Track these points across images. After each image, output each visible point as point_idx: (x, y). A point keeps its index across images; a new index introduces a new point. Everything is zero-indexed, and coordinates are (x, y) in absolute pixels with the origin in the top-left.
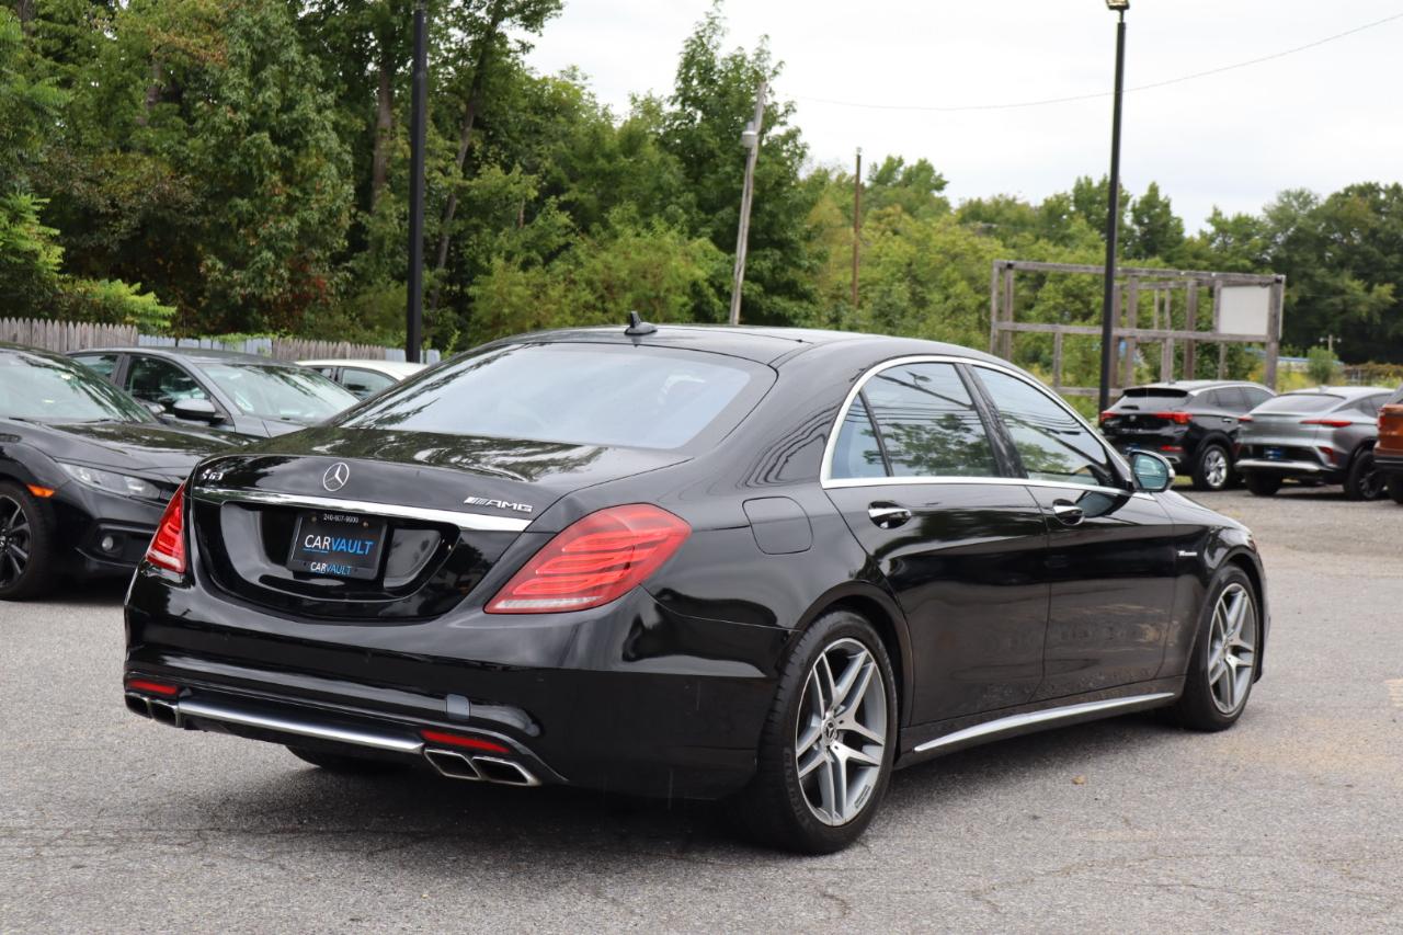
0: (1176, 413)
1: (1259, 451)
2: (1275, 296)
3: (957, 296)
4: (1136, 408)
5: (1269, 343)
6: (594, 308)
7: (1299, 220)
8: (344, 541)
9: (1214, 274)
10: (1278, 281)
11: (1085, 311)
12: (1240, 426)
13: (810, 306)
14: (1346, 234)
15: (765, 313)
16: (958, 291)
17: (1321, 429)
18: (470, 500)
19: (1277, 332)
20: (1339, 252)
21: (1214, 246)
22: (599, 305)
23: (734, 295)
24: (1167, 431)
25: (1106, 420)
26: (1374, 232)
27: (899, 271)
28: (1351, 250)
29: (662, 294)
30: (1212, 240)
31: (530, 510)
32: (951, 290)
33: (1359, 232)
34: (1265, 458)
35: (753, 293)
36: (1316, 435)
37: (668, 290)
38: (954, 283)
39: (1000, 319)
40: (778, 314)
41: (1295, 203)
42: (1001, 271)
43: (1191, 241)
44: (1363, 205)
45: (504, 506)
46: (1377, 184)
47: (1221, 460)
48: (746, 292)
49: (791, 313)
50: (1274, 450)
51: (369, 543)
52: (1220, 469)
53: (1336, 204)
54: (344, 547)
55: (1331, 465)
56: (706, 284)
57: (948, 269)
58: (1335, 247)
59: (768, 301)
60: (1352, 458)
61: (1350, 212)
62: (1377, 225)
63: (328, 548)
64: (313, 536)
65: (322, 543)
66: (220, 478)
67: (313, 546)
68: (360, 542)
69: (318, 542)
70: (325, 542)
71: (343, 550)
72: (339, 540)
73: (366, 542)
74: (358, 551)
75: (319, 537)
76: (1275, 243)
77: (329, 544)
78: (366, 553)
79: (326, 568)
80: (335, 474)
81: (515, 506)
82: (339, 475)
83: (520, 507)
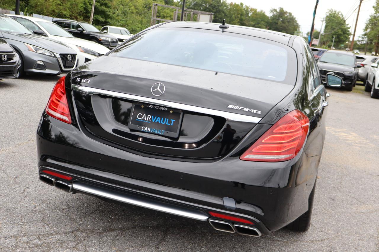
2: (211, 17)
3: (132, 10)
6: (60, 5)
8: (159, 118)
9: (199, 11)
10: (212, 14)
11: (159, 16)
13: (110, 10)
14: (206, 5)
15: (100, 10)
16: (132, 9)
18: (230, 106)
20: (204, 8)
21: (179, 4)
22: (61, 4)
23: (93, 5)
26: (211, 4)
27: (119, 3)
28: (206, 8)
29: (77, 3)
30: (179, 3)
31: (260, 113)
32: (130, 8)
33: (208, 4)
35: (98, 5)
37: (78, 2)
38: (131, 7)
39: (153, 17)
40: (103, 11)
42: (155, 6)
43: (175, 2)
45: (247, 110)
48: (96, 5)
49: (106, 11)
51: (173, 121)
54: (159, 121)
56: (87, 2)
57: (130, 3)
58: (203, 7)
59: (101, 7)
62: (212, 3)
63: (150, 120)
64: (141, 114)
65: (147, 118)
66: (89, 82)
67: (142, 119)
68: (168, 119)
69: (144, 117)
70: (148, 118)
71: (158, 122)
72: (156, 117)
73: (171, 120)
74: (167, 124)
75: (145, 115)
76: (192, 5)
77: (150, 118)
78: (172, 125)
79: (150, 130)
80: (157, 88)
81: (253, 111)
82: (160, 89)
83: (255, 111)
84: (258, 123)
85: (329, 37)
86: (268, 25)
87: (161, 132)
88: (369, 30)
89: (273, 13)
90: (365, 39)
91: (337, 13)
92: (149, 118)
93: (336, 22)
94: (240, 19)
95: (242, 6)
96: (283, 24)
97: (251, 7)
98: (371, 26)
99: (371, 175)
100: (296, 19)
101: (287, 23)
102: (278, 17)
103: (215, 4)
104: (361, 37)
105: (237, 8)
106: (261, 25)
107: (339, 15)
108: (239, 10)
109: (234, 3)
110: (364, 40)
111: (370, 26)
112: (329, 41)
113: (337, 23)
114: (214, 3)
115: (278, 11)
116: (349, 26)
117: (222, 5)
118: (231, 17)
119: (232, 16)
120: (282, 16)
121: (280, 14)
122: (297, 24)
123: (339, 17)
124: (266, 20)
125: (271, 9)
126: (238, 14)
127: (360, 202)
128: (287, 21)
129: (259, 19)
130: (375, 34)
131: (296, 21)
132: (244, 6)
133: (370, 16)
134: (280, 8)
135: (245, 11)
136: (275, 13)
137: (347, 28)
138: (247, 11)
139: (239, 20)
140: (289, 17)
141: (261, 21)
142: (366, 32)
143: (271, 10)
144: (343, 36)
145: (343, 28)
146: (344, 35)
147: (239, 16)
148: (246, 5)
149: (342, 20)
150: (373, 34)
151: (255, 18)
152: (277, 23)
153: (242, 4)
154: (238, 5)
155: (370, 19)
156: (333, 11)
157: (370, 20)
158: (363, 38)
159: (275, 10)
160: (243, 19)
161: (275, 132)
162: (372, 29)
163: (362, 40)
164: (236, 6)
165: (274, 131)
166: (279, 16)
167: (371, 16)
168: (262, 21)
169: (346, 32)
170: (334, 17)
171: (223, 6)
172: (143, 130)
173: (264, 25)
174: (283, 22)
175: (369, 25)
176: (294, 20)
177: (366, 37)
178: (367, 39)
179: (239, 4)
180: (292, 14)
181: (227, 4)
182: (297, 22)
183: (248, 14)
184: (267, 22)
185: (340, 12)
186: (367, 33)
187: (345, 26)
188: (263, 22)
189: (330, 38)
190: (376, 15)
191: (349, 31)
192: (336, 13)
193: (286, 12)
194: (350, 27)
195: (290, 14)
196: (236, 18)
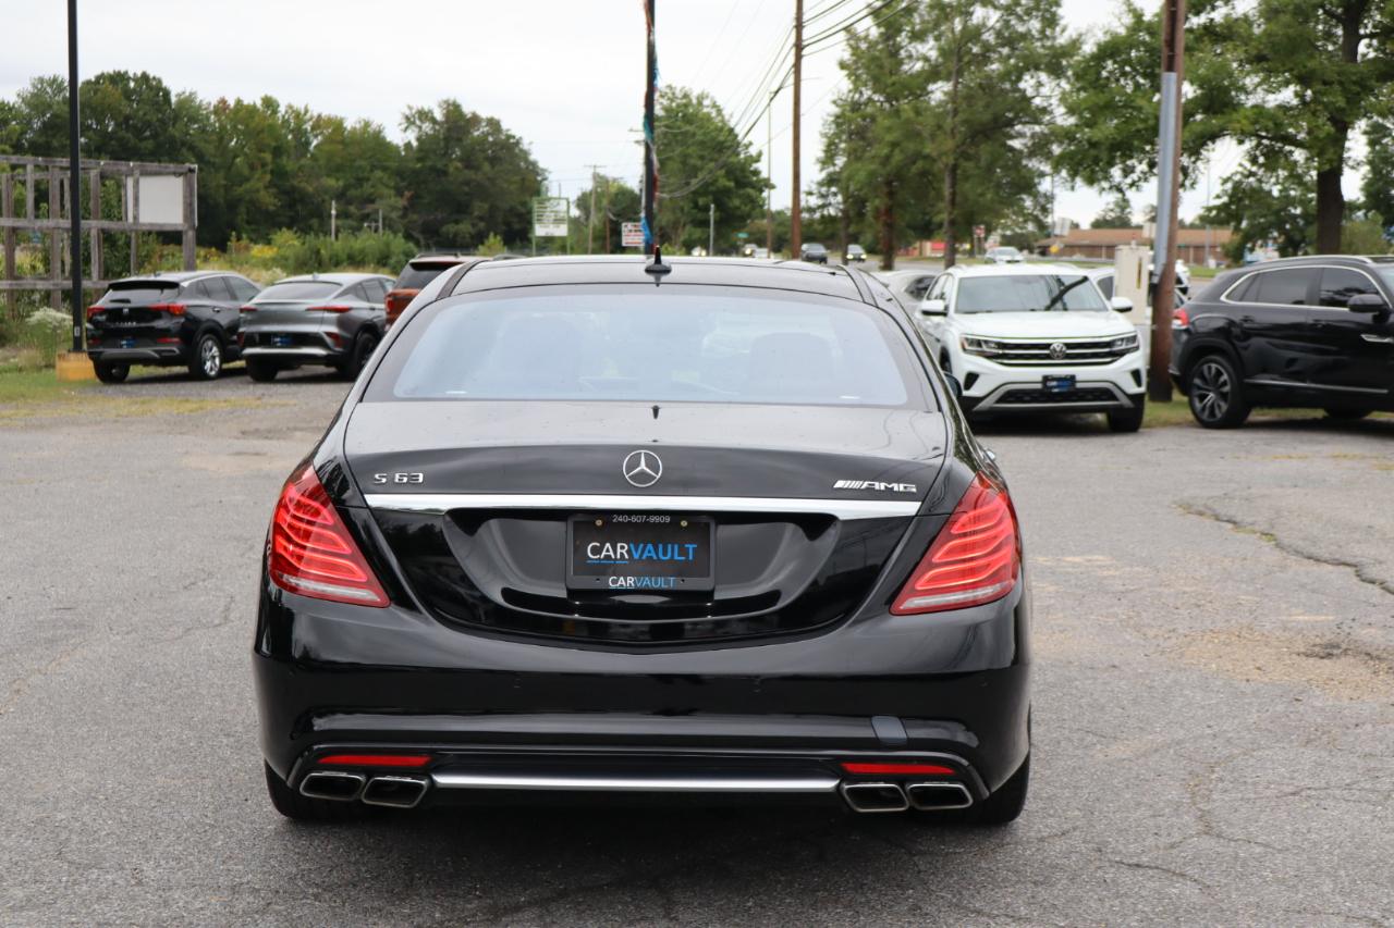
0: (171, 305)
1: (266, 339)
2: (188, 186)
4: (128, 301)
5: (186, 232)
7: (55, 107)
8: (650, 546)
9: (131, 164)
10: (191, 171)
12: (242, 315)
14: (100, 122)
17: (327, 315)
18: (840, 484)
19: (193, 220)
24: (160, 324)
25: (94, 314)
26: (127, 118)
28: (104, 134)
31: (914, 490)
33: (113, 118)
34: (274, 346)
36: (322, 321)
41: (49, 90)
44: (115, 93)
45: (883, 488)
46: (126, 73)
47: (215, 349)
50: (281, 337)
51: (691, 547)
52: (213, 357)
53: (89, 91)
54: (653, 554)
55: (338, 349)
58: (91, 133)
60: (354, 341)
61: (104, 99)
62: (129, 112)
63: (626, 556)
64: (598, 544)
65: (615, 552)
66: (421, 480)
67: (602, 556)
68: (676, 547)
69: (608, 551)
70: (619, 551)
71: (651, 557)
72: (641, 546)
73: (687, 546)
74: (676, 557)
75: (608, 545)
76: (32, 128)
77: (627, 552)
78: (691, 558)
79: (634, 582)
80: (638, 465)
81: (896, 487)
82: (647, 466)
83: (901, 487)
84: (916, 515)
85: (682, 209)
86: (404, 184)
87: (667, 582)
88: (840, 161)
89: (420, 128)
90: (832, 199)
91: (694, 101)
92: (624, 551)
93: (699, 137)
94: (272, 172)
95: (275, 112)
96: (470, 174)
97: (315, 111)
98: (845, 142)
99: (1092, 668)
100: (525, 145)
101: (486, 167)
102: (442, 144)
103: (145, 114)
104: (815, 191)
105: (252, 125)
106: (373, 186)
107: (705, 110)
108: (262, 131)
109: (232, 103)
110: (830, 204)
111: (843, 145)
112: (684, 226)
113: (702, 143)
114: (141, 113)
115: (439, 115)
116: (753, 151)
117: (176, 117)
118: (229, 167)
119: (233, 163)
120: (459, 140)
121: (449, 129)
122: (534, 164)
123: (708, 118)
124: (393, 165)
125: (408, 112)
126: (260, 151)
127: (1105, 737)
128: (487, 158)
129: (363, 163)
130: (872, 174)
131: (525, 154)
132: (282, 109)
133: (834, 102)
134: (446, 102)
135: (292, 131)
136: (427, 127)
137: (746, 159)
138: (299, 132)
139: (268, 177)
140: (491, 139)
141: (372, 171)
142: (831, 169)
143: (407, 118)
144: (740, 196)
145: (732, 163)
146: (741, 192)
147: (268, 157)
148: (290, 107)
149: (721, 129)
150: (862, 176)
151: (339, 160)
152: (445, 173)
153: (269, 103)
154: (252, 110)
155: (837, 117)
156: (679, 94)
157: (840, 121)
158: (823, 196)
159: (424, 115)
160: (288, 169)
161: (956, 532)
162: (854, 156)
163: (823, 206)
164: (243, 113)
165: (954, 531)
166: (447, 139)
167: (840, 102)
168: (373, 168)
169: (745, 177)
170: (688, 119)
171: (185, 119)
172: (612, 586)
173: (387, 186)
174: (468, 162)
175: (837, 141)
176: (517, 151)
177: (834, 189)
178: (840, 198)
179: (259, 103)
180: (504, 126)
181: (200, 106)
182: (532, 158)
183: (308, 143)
184: (400, 174)
185: (707, 97)
186: (835, 173)
187: (738, 154)
188: (379, 174)
189: (686, 209)
190: (857, 96)
191: (756, 173)
192: (691, 100)
193: (475, 120)
194: (760, 154)
195: (494, 124)
196: (252, 168)
